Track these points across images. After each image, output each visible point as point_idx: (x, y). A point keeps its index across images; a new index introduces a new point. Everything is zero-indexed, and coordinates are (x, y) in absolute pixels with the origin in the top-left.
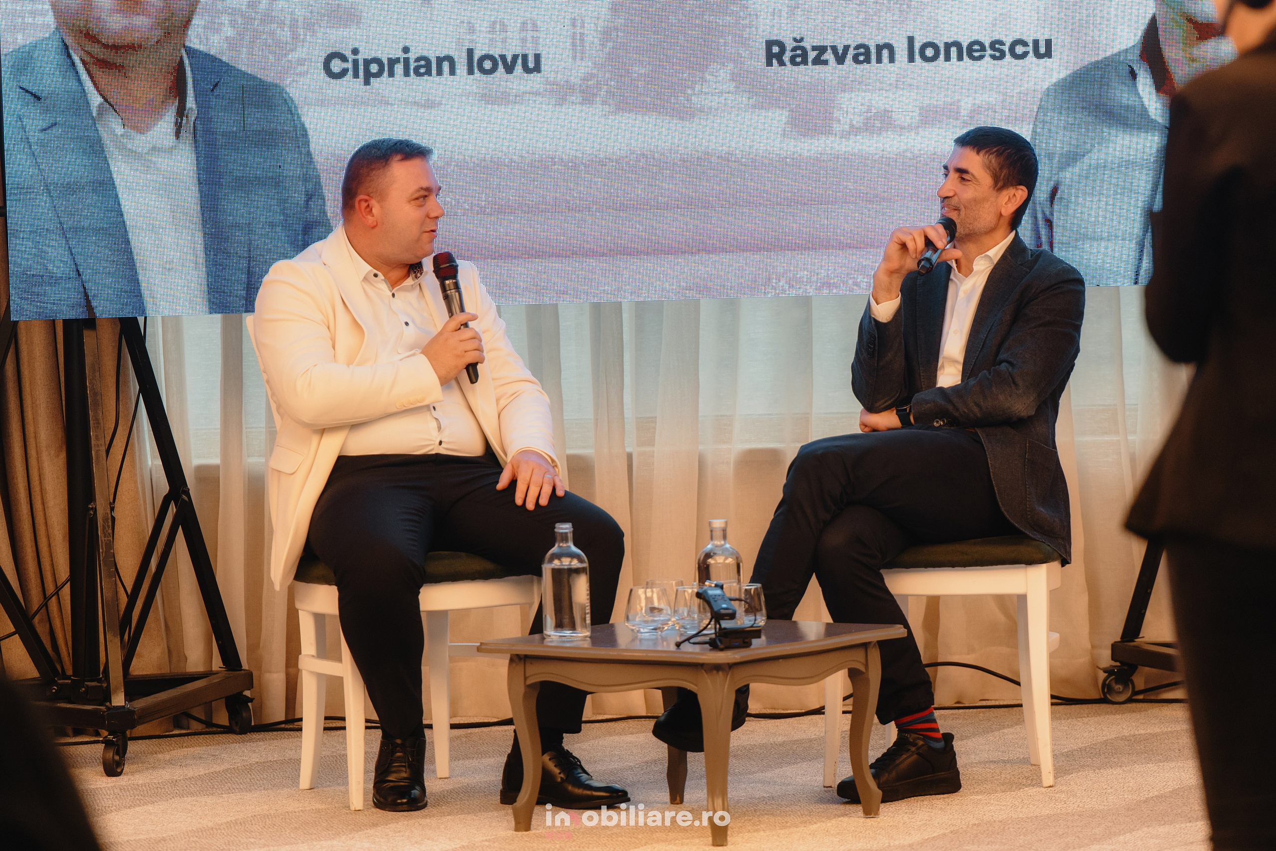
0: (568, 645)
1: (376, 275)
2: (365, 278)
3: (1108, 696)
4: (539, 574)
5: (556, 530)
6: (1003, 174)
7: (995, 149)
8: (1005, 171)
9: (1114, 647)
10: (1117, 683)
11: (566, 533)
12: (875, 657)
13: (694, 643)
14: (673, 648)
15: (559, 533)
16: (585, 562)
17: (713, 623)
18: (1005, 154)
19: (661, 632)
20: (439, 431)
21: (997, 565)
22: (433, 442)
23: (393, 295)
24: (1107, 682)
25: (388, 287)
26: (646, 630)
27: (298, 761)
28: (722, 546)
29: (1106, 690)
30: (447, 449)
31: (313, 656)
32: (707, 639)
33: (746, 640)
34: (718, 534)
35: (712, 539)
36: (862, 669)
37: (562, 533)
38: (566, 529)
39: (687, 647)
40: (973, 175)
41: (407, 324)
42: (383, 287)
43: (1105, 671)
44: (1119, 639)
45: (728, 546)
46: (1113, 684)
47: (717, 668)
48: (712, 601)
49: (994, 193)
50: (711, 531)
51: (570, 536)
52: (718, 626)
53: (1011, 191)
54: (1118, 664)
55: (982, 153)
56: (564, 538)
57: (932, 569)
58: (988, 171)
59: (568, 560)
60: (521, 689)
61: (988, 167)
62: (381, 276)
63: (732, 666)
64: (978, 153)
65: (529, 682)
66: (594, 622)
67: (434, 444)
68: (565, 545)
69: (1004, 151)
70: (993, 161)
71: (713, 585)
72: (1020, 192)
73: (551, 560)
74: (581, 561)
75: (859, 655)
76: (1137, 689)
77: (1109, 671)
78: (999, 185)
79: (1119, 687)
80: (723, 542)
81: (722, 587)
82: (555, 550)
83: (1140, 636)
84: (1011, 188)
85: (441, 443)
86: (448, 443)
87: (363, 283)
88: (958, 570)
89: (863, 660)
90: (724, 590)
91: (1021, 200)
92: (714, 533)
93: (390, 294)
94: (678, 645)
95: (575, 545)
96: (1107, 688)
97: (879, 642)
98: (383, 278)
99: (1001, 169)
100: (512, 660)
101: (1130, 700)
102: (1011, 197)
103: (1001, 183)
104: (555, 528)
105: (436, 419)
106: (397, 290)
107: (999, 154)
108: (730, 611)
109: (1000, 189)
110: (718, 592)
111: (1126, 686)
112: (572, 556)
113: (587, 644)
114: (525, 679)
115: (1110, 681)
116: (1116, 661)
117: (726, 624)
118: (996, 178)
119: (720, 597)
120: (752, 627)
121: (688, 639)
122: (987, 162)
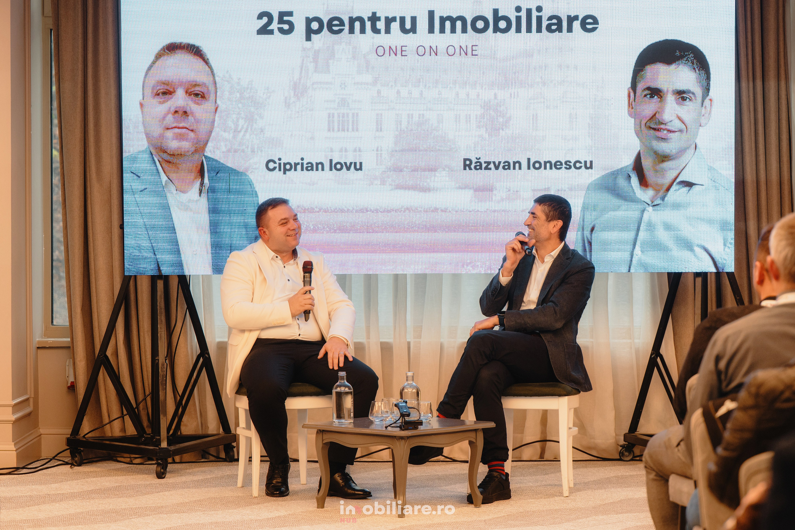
0: (343, 426)
1: (277, 257)
2: (272, 258)
3: (622, 457)
4: (331, 394)
5: (339, 375)
6: (550, 215)
7: (548, 203)
8: (552, 213)
9: (625, 435)
10: (626, 452)
11: (343, 376)
12: (481, 436)
13: (392, 427)
14: (384, 429)
15: (340, 376)
16: (352, 389)
17: (401, 418)
18: (553, 205)
19: (385, 421)
20: (299, 329)
21: (545, 396)
22: (296, 335)
23: (284, 267)
24: (622, 452)
25: (283, 263)
26: (378, 421)
27: (237, 475)
28: (412, 383)
29: (621, 455)
30: (302, 338)
31: (244, 428)
32: (398, 425)
33: (416, 426)
34: (410, 378)
35: (407, 380)
36: (474, 441)
37: (341, 376)
38: (343, 374)
39: (389, 428)
40: (537, 215)
41: (289, 280)
42: (280, 262)
43: (621, 446)
44: (627, 432)
45: (414, 384)
46: (624, 452)
47: (402, 438)
48: (400, 408)
49: (547, 223)
50: (407, 377)
51: (345, 377)
52: (404, 420)
53: (555, 222)
54: (627, 443)
55: (541, 206)
56: (342, 378)
57: (516, 397)
58: (544, 213)
59: (344, 388)
60: (321, 445)
61: (544, 211)
62: (279, 257)
63: (409, 437)
64: (540, 205)
65: (324, 442)
66: (355, 417)
67: (297, 335)
68: (342, 381)
69: (551, 205)
70: (546, 208)
71: (402, 401)
72: (560, 223)
73: (336, 388)
74: (350, 389)
75: (473, 434)
76: (635, 455)
77: (622, 446)
78: (549, 219)
79: (626, 454)
80: (412, 382)
81: (406, 402)
82: (338, 383)
83: (637, 431)
84: (555, 221)
85: (299, 335)
86: (303, 335)
87: (271, 261)
88: (528, 398)
89: (474, 437)
90: (407, 404)
91: (560, 226)
92: (408, 378)
93: (283, 266)
94: (386, 427)
95: (347, 381)
96: (621, 454)
97: (483, 429)
98: (280, 258)
99: (550, 211)
100: (317, 432)
101: (632, 460)
102: (556, 225)
103: (550, 219)
104: (338, 374)
105: (298, 324)
106: (287, 265)
107: (549, 206)
108: (408, 413)
109: (550, 221)
110: (404, 404)
111: (630, 453)
112: (346, 386)
113: (352, 426)
114: (323, 440)
115: (623, 451)
116: (625, 442)
117: (407, 419)
118: (547, 216)
119: (404, 407)
120: (418, 420)
121: (389, 426)
122: (543, 209)
